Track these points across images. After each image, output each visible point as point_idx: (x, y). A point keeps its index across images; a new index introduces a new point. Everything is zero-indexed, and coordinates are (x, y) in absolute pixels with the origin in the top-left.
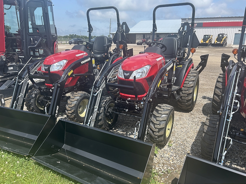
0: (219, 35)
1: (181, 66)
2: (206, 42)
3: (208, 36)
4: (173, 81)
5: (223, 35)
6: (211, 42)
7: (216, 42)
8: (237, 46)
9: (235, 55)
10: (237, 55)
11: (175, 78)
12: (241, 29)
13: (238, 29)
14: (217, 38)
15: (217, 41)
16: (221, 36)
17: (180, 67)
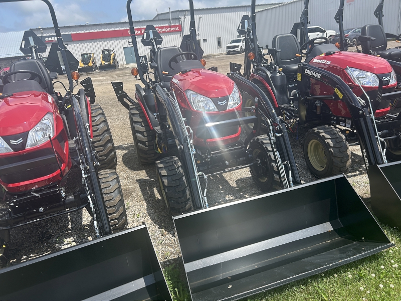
0: (103, 52)
2: (89, 65)
3: (87, 54)
5: (108, 51)
6: (95, 63)
7: (104, 64)
8: (135, 65)
9: (136, 76)
10: (138, 76)
12: (130, 40)
13: (128, 40)
14: (103, 57)
15: (104, 62)
16: (106, 53)
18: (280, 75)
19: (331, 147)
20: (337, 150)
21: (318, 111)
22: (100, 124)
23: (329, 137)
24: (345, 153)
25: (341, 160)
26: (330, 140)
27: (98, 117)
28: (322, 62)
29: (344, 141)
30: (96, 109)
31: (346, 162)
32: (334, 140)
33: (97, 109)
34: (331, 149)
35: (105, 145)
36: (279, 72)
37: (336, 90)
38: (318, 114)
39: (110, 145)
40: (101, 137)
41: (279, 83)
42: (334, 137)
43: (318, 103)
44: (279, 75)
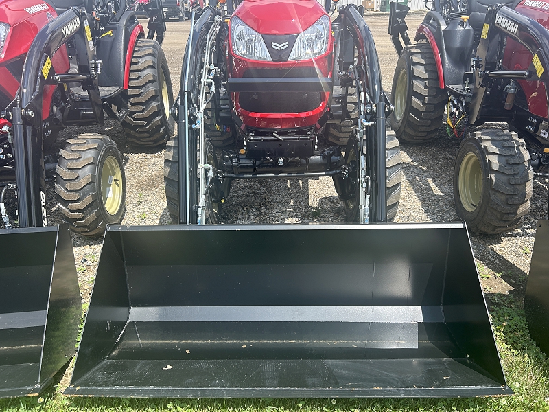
1: (110, 32)
4: (96, 70)
11: (100, 61)
17: (109, 35)
18: (462, 28)
19: (494, 171)
20: (504, 178)
21: (508, 104)
22: (145, 69)
23: (496, 151)
24: (521, 187)
25: (507, 200)
26: (496, 157)
27: (145, 59)
28: (538, 6)
29: (527, 164)
30: (145, 46)
31: (518, 206)
32: (504, 159)
33: (147, 46)
34: (493, 176)
35: (146, 104)
36: (462, 24)
37: (536, 59)
38: (507, 108)
39: (154, 104)
40: (142, 91)
41: (457, 43)
42: (507, 152)
43: (511, 88)
44: (460, 28)
